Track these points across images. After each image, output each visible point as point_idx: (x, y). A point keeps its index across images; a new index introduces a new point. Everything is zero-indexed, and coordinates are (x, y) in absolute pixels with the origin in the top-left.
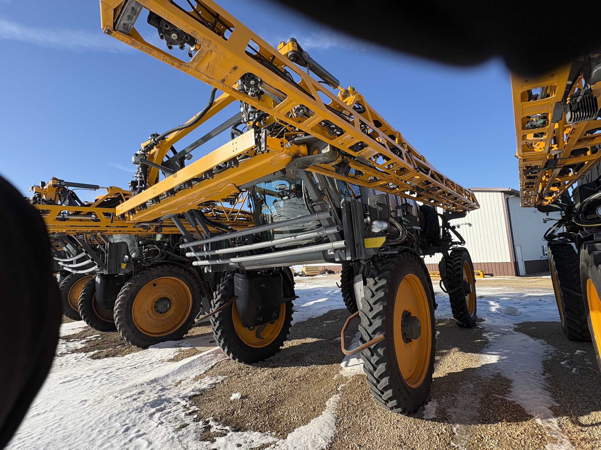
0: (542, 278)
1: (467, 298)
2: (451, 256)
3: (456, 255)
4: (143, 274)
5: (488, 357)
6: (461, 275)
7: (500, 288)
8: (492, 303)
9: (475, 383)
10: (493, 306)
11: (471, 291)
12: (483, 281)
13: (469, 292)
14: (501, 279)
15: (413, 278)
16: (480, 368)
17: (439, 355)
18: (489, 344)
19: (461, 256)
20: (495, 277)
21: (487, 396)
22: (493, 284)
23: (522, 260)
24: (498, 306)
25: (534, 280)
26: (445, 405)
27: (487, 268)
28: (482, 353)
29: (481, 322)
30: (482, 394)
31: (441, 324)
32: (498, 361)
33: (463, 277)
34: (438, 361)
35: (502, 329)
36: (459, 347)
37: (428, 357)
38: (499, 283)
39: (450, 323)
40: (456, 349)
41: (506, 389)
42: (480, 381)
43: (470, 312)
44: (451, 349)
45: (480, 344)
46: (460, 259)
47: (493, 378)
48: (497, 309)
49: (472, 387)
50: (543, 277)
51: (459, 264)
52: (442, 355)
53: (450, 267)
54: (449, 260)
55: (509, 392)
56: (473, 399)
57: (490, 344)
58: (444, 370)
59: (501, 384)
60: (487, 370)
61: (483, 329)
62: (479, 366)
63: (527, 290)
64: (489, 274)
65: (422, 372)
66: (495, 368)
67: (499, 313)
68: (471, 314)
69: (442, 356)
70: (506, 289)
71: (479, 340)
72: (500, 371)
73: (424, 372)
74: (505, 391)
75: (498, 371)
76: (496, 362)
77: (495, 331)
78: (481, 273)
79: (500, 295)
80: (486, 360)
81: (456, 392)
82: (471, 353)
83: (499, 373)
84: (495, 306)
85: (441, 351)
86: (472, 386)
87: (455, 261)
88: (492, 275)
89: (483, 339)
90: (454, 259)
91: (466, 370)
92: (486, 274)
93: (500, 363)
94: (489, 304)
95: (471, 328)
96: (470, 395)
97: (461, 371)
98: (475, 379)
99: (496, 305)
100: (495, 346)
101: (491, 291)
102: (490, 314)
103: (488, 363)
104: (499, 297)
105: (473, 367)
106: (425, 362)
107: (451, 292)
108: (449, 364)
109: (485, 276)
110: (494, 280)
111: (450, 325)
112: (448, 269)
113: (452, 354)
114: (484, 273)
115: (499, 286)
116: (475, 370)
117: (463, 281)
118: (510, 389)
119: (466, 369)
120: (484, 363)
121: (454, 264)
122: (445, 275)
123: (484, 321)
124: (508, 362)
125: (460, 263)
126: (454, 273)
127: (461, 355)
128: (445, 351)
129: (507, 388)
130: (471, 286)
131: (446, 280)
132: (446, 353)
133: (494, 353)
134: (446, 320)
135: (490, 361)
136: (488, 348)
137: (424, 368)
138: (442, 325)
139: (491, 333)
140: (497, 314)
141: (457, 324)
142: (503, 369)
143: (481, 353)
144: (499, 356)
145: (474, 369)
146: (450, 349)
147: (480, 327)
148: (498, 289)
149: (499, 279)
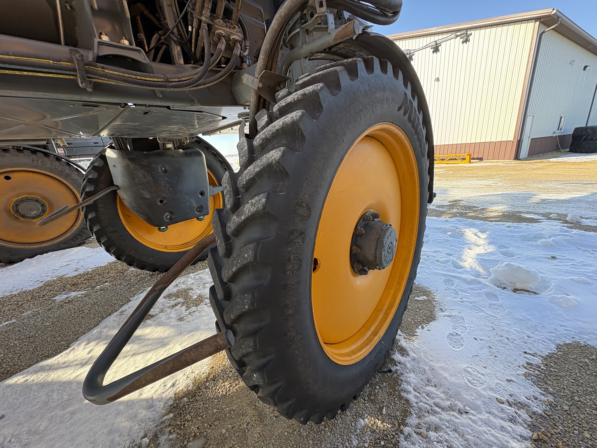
0: (550, 162)
12: (467, 169)
14: (493, 164)
20: (485, 162)
22: (480, 174)
23: (529, 137)
25: (540, 165)
27: (477, 150)
50: (552, 160)
63: (535, 185)
64: (477, 159)
70: (500, 184)
78: (468, 158)
79: (487, 198)
88: (481, 159)
92: (473, 159)
101: (477, 189)
109: (472, 161)
110: (482, 167)
114: (472, 157)
115: (490, 177)
148: (487, 183)
149: (490, 164)
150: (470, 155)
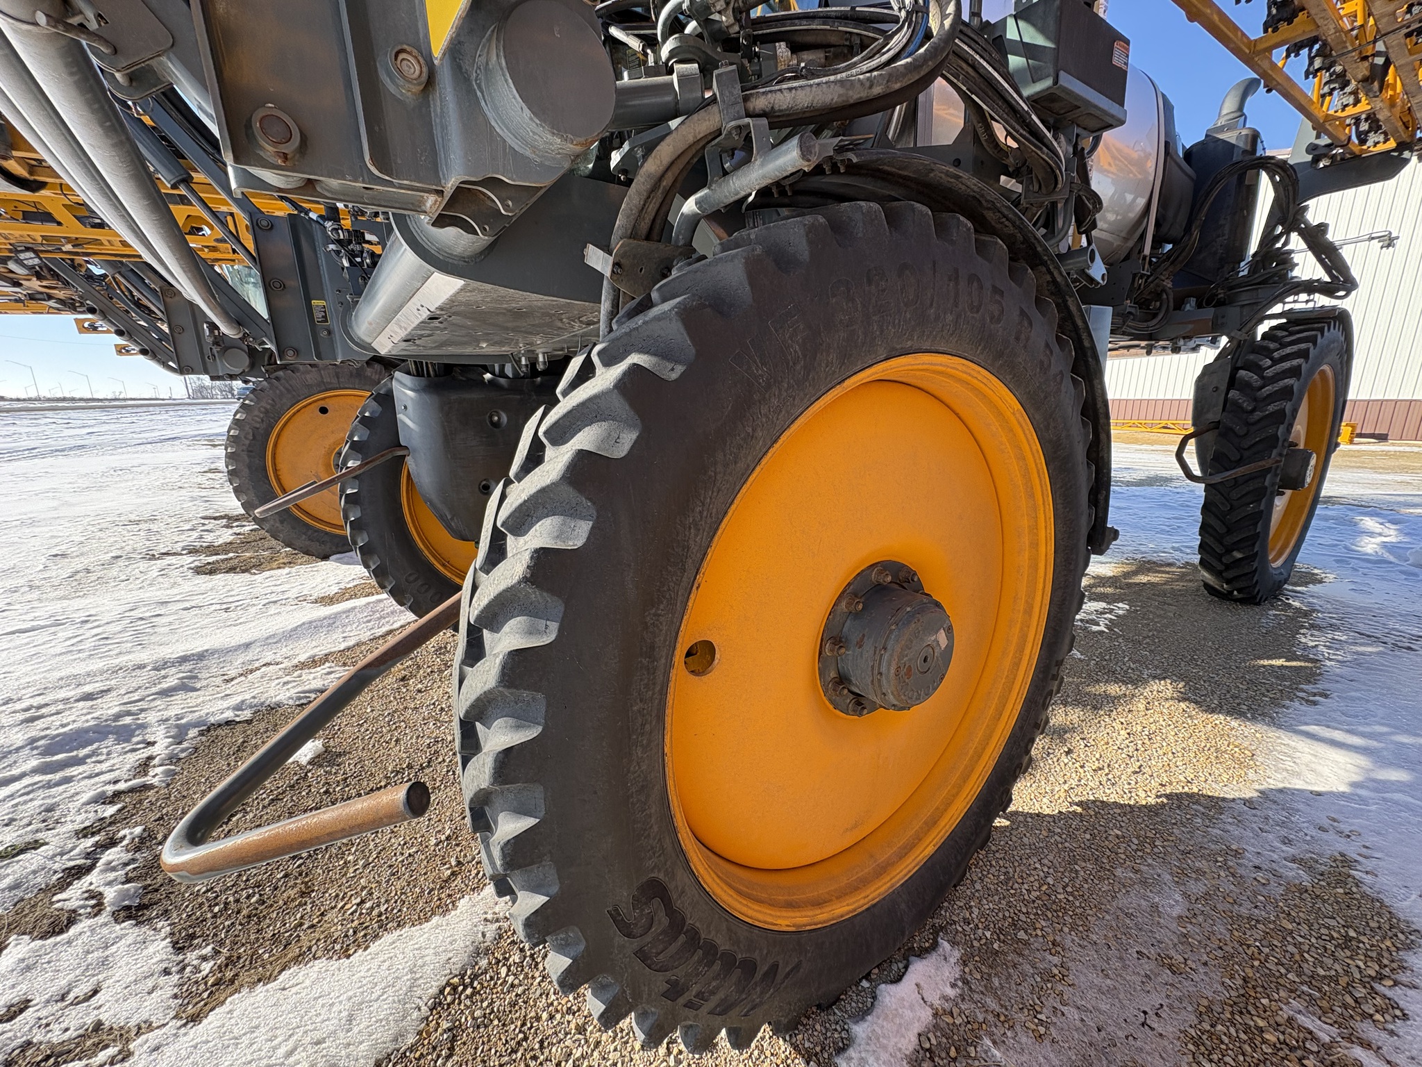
1: (1280, 503)
2: (1266, 343)
3: (1289, 339)
4: (277, 379)
5: (1303, 748)
6: (1284, 419)
7: (1407, 478)
8: (1369, 523)
9: (1196, 888)
10: (1371, 534)
11: (1308, 480)
13: (1294, 483)
14: (1416, 449)
15: (974, 389)
16: (1248, 802)
17: (1081, 700)
18: (1320, 686)
19: (1314, 340)
20: (1393, 445)
21: (1243, 1003)
22: (1378, 463)
24: (1392, 535)
26: (992, 1004)
27: (1372, 416)
28: (1279, 727)
29: (1306, 584)
30: (1216, 976)
31: (1143, 579)
32: (1354, 785)
33: (1291, 425)
34: (1061, 733)
35: (1391, 624)
36: (1181, 677)
37: (985, 757)
38: (1402, 462)
39: (1182, 577)
40: (1165, 688)
41: (1369, 982)
42: (1227, 886)
43: (1272, 549)
44: (1145, 682)
45: (1283, 678)
46: (1304, 354)
47: (1306, 879)
48: (1384, 545)
49: (1177, 911)
51: (1295, 372)
52: (1097, 704)
53: (1245, 387)
54: (1252, 357)
55: (1392, 1008)
56: (1157, 999)
57: (1327, 686)
58: (1074, 783)
59: (1348, 939)
60: (1283, 824)
61: (1306, 614)
62: (1249, 794)
64: (1372, 436)
65: (932, 823)
66: (1326, 823)
67: (1391, 558)
68: (1275, 560)
69: (1095, 708)
71: (1280, 662)
72: (1352, 851)
73: (942, 823)
74: (1360, 992)
75: (1341, 845)
76: (1343, 788)
77: (1362, 628)
78: (1346, 431)
79: (1401, 499)
80: (1289, 764)
81: (1082, 926)
82: (1228, 713)
83: (1346, 861)
84: (1380, 534)
85: (1100, 689)
86: (1173, 904)
87: (1275, 362)
88: (1382, 438)
89: (1297, 658)
90: (1276, 355)
91: (1179, 801)
92: (1361, 435)
93: (1363, 801)
94: (1356, 524)
95: (1258, 604)
96: (1147, 966)
97: (1152, 801)
98: (1202, 865)
99: (1386, 531)
100: (1353, 699)
101: (1372, 485)
102: (1348, 560)
103: (1298, 784)
104: (1399, 503)
105: (1216, 790)
106: (965, 778)
107: (1217, 479)
108: (1110, 754)
110: (1387, 454)
111: (1178, 586)
112: (1233, 394)
113: (1141, 707)
114: (1358, 431)
115: (1404, 469)
116: (1221, 811)
117: (1285, 440)
118: (1396, 994)
119: (1179, 797)
120: (1275, 781)
121: (1269, 373)
122: (1214, 415)
123: (1321, 582)
124: (1407, 807)
125: (1300, 366)
126: (1254, 410)
127: (1177, 717)
128: (1114, 689)
129: (1380, 977)
130: (1313, 462)
131: (1210, 437)
132: (1114, 700)
133: (1338, 735)
134: (1170, 565)
135: (1310, 776)
136: (1315, 703)
137: (948, 804)
138: (1149, 583)
139: (1339, 636)
140: (1380, 562)
141: (1207, 586)
142: (1371, 840)
143: (1275, 723)
144: (1363, 761)
145: (1215, 805)
146: (1137, 681)
147: (1297, 604)
148: (1399, 478)
149: (1408, 449)
150: (1353, 427)
